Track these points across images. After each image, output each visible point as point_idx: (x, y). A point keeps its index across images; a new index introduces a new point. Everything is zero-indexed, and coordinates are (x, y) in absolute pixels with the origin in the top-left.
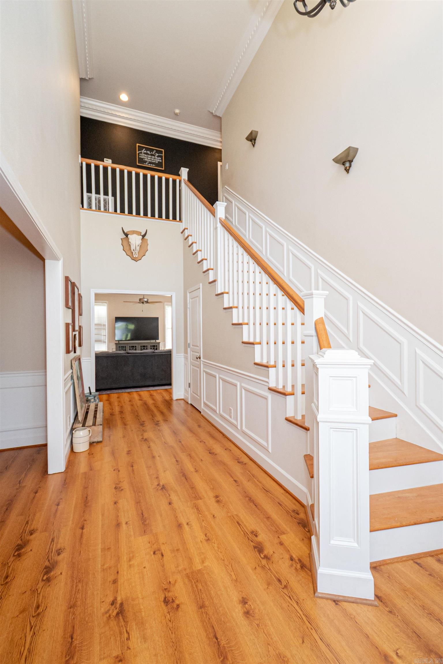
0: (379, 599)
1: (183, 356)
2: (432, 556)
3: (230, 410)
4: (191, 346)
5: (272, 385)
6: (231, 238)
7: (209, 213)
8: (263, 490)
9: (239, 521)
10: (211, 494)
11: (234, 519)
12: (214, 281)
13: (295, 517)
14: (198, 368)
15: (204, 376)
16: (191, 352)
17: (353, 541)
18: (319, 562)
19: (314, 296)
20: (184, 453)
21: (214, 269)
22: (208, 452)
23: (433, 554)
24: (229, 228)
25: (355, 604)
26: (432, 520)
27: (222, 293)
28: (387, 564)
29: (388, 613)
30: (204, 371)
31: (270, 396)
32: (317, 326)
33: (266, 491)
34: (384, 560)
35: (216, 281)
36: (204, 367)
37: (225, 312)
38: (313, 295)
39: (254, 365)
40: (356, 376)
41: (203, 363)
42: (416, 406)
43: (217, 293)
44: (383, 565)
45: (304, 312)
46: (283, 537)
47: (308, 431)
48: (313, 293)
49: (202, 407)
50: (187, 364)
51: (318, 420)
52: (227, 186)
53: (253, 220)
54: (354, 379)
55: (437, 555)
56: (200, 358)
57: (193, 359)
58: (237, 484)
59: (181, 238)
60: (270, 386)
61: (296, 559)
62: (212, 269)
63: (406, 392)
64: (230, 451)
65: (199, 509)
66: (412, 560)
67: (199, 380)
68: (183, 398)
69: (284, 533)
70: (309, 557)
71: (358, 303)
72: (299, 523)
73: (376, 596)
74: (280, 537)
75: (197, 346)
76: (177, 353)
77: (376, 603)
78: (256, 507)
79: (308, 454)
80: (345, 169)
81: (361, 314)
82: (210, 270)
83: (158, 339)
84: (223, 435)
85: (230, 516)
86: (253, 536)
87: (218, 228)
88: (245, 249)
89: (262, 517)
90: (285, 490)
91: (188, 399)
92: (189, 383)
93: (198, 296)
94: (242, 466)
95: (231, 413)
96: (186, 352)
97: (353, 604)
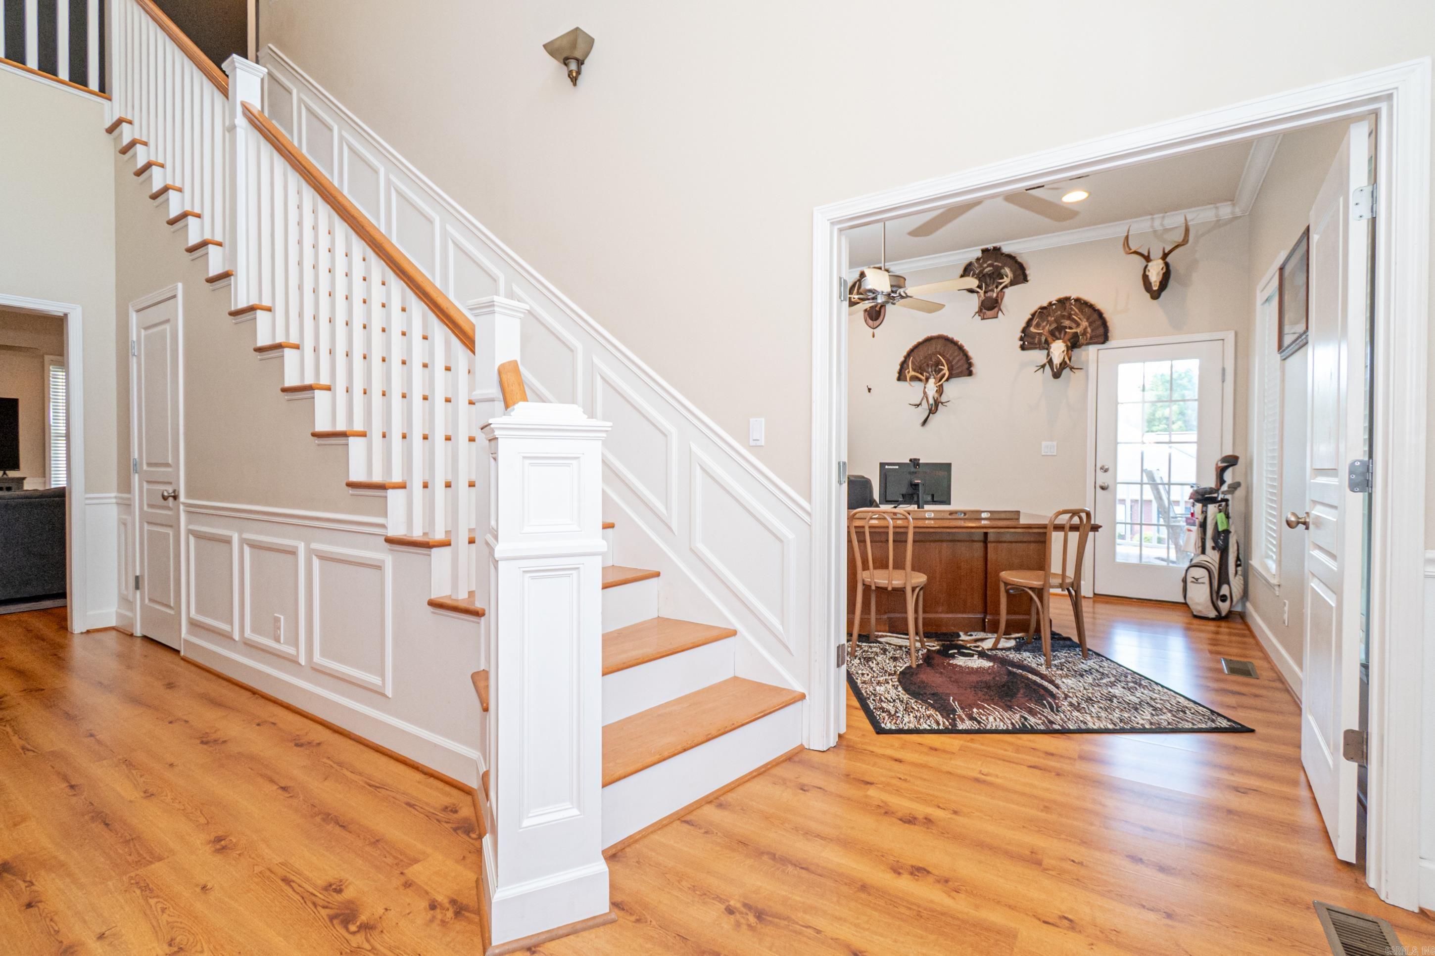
0: (620, 907)
1: (114, 501)
2: (710, 802)
3: (277, 620)
4: (145, 467)
5: (397, 530)
6: (279, 162)
7: (208, 86)
8: (367, 787)
9: (288, 875)
10: (199, 839)
11: (272, 876)
12: (226, 275)
13: (447, 820)
14: (171, 526)
15: (188, 548)
16: (145, 484)
17: (571, 806)
18: (497, 876)
19: (496, 309)
20: (105, 762)
21: (227, 244)
22: (199, 741)
23: (711, 798)
24: (273, 135)
25: (571, 937)
26: (710, 736)
27: (252, 309)
28: (636, 841)
29: (634, 924)
30: (190, 532)
31: (387, 557)
32: (504, 376)
33: (375, 787)
34: (631, 836)
35: (232, 275)
36: (189, 522)
37: (261, 360)
38: (493, 305)
39: (347, 488)
40: (578, 456)
41: (185, 511)
42: (691, 549)
43: (233, 309)
44: (629, 846)
45: (474, 347)
46: (416, 872)
47: (483, 618)
48: (493, 301)
49: (183, 636)
50: (129, 526)
51: (497, 555)
52: (273, 44)
53: (351, 149)
54: (574, 462)
55: (717, 798)
56: (175, 498)
57: (150, 506)
58: (289, 793)
59: (107, 147)
60: (389, 535)
61: (445, 902)
62: (220, 244)
63: (674, 527)
64: (272, 725)
65: (151, 886)
66: (679, 819)
67: (174, 558)
68: (113, 623)
69: (416, 861)
70: (477, 887)
71: (594, 358)
72: (455, 830)
73: (615, 904)
74: (405, 871)
75: (167, 465)
76: (88, 490)
77: (613, 916)
78: (346, 830)
79: (482, 669)
80: (569, 76)
81: (599, 381)
82: (210, 246)
83: (16, 466)
84: (254, 692)
85: (261, 872)
86: (330, 895)
87: (238, 130)
88: (323, 192)
89: (361, 845)
90: (425, 773)
91: (132, 625)
92: (137, 578)
93: (168, 321)
94: (307, 752)
95: (279, 628)
96: (125, 486)
97: (568, 937)
